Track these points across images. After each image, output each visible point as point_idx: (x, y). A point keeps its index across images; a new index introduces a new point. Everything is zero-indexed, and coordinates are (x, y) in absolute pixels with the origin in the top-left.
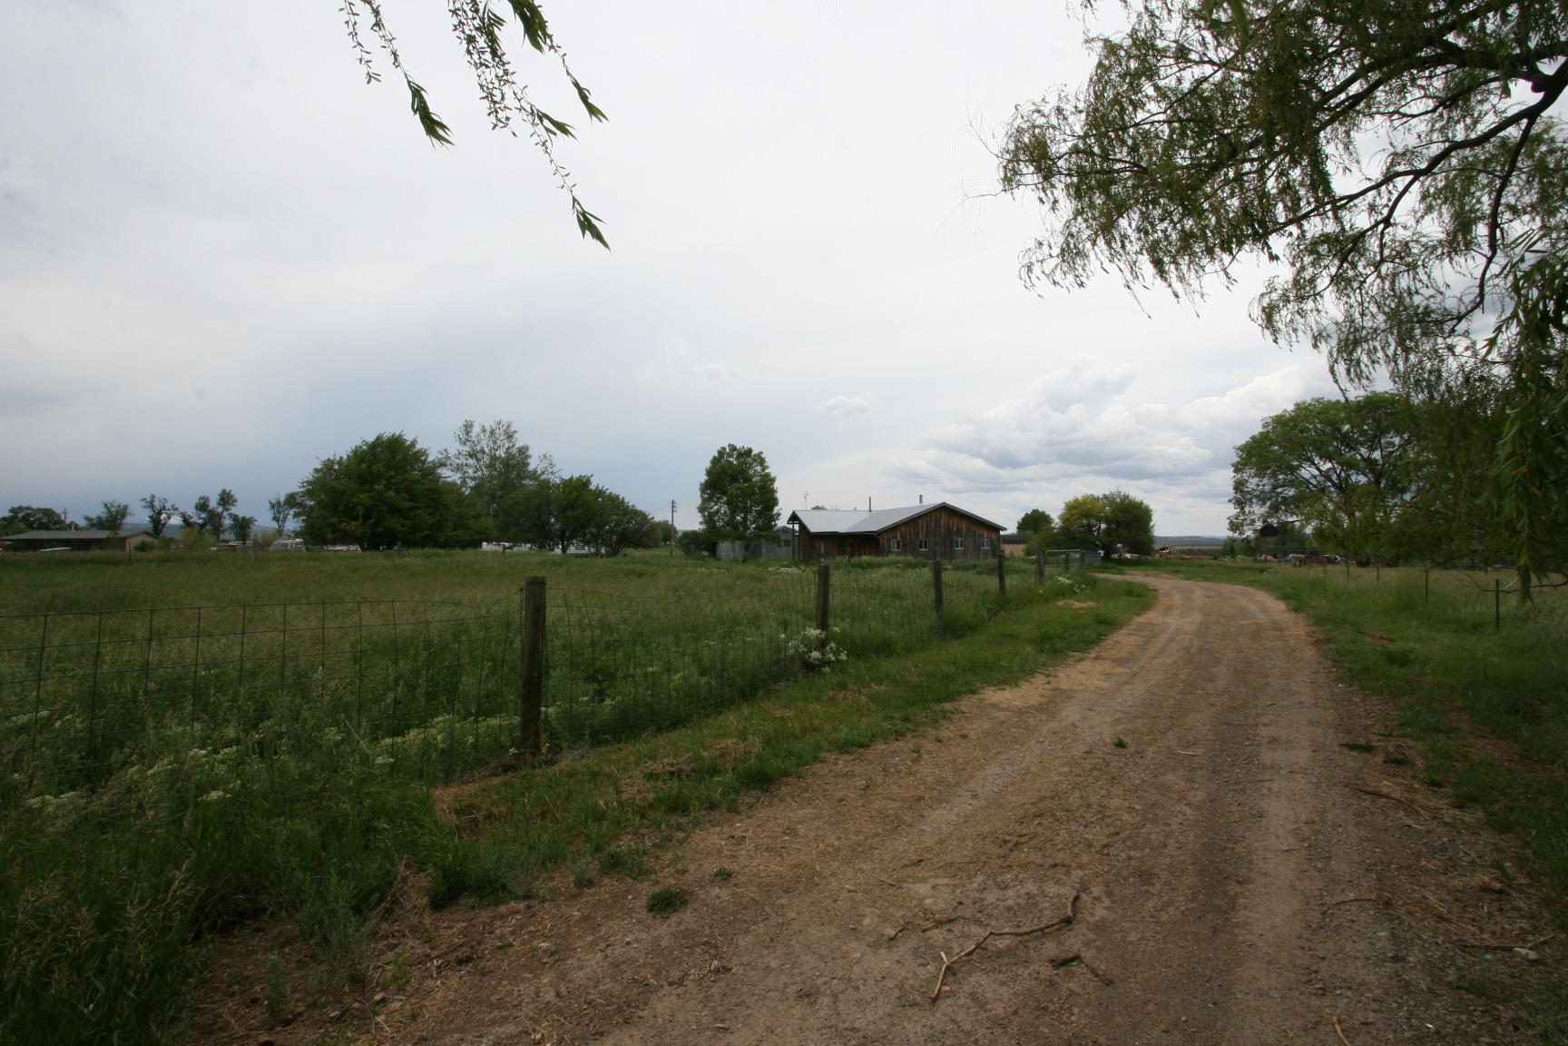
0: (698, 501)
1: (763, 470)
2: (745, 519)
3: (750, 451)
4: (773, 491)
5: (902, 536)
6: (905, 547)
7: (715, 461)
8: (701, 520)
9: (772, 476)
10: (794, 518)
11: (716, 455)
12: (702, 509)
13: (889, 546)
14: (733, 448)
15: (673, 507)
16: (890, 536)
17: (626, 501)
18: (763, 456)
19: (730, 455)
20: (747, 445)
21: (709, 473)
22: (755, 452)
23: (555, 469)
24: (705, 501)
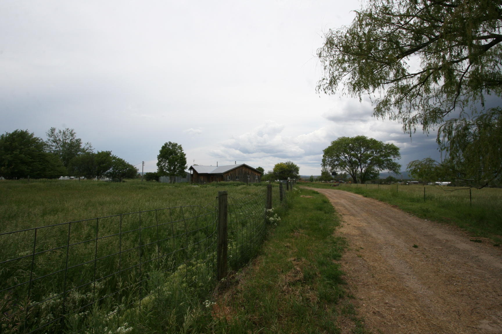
0: (157, 161)
1: (181, 151)
2: (174, 168)
3: (177, 144)
4: (185, 159)
5: (231, 175)
6: (232, 178)
7: (163, 148)
8: (158, 168)
9: (185, 153)
10: (191, 168)
11: (164, 145)
12: (158, 164)
13: (226, 178)
14: (170, 143)
15: (143, 164)
16: (227, 175)
17: (125, 161)
18: (181, 146)
19: (169, 146)
20: (175, 142)
21: (161, 152)
22: (179, 145)
23: (92, 148)
24: (160, 162)
